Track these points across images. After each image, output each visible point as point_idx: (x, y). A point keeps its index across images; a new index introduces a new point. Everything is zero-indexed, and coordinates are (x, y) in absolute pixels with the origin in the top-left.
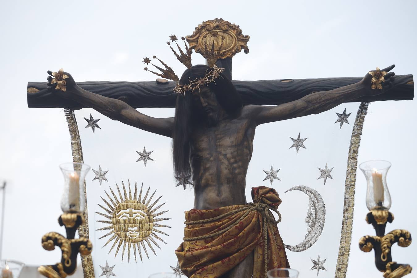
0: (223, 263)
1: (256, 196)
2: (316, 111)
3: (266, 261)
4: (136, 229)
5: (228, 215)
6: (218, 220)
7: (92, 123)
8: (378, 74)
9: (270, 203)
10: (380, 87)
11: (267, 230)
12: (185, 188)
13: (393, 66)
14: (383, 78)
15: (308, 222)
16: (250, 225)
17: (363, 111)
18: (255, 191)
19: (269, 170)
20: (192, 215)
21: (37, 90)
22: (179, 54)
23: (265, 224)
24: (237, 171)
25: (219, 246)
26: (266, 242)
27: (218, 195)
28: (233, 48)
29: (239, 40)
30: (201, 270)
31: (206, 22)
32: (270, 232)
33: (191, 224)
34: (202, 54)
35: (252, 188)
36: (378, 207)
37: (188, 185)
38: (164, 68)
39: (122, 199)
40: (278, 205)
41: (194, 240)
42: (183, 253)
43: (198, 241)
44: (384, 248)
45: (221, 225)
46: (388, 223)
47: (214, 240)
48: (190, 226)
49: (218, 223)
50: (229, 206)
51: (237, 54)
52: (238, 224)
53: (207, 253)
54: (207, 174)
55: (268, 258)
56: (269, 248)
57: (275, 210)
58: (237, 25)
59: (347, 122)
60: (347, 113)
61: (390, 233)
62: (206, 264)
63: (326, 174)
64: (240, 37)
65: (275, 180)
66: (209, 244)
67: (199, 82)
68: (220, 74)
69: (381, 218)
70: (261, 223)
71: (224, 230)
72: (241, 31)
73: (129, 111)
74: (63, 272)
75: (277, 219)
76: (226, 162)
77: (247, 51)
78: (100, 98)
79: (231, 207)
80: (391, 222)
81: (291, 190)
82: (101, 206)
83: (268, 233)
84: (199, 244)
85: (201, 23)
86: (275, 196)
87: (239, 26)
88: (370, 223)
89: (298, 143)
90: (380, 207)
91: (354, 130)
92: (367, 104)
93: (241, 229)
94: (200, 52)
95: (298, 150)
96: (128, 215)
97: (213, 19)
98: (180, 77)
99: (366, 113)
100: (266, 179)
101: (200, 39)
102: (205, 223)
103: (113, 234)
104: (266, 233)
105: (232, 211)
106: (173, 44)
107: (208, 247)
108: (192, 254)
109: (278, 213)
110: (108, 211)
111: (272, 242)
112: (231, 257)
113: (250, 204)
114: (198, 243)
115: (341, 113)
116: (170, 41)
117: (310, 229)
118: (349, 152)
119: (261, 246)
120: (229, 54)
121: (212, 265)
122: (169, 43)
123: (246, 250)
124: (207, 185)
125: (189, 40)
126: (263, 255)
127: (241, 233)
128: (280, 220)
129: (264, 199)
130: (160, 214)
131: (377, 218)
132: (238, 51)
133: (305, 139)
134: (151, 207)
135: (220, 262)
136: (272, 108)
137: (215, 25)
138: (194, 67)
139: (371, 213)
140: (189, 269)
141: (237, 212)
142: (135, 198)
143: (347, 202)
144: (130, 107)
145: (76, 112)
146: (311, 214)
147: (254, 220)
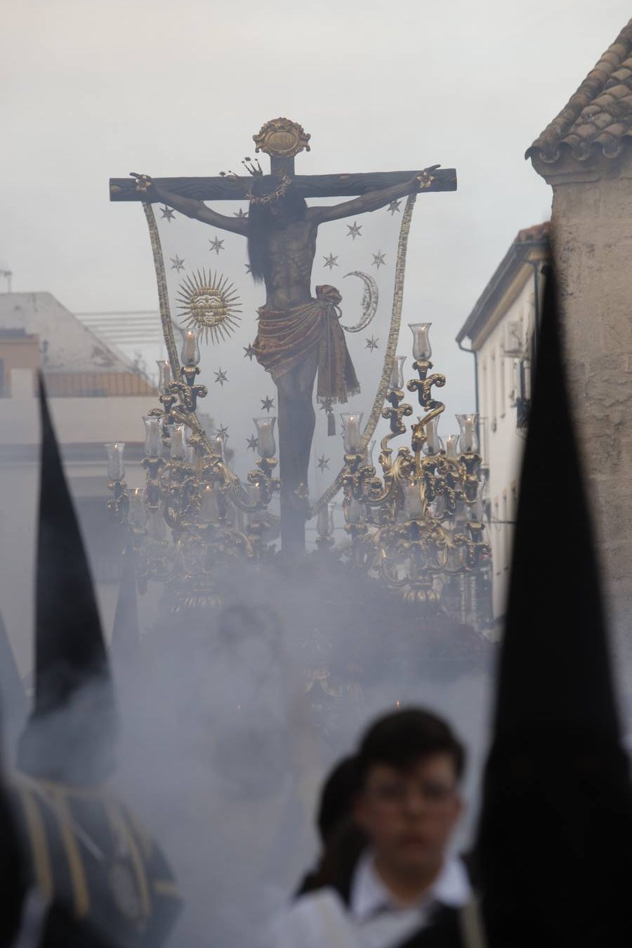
0: (294, 359)
1: (320, 293)
2: (371, 210)
3: (329, 351)
4: (212, 314)
5: (297, 316)
6: (289, 320)
7: (168, 214)
8: (425, 179)
9: (332, 300)
11: (331, 325)
13: (440, 165)
14: (429, 182)
15: (363, 304)
17: (412, 200)
18: (319, 289)
19: (329, 257)
20: (266, 315)
21: (120, 189)
22: (252, 170)
23: (329, 320)
24: (304, 273)
25: (291, 345)
26: (329, 335)
27: (288, 296)
28: (296, 147)
29: (301, 139)
31: (272, 121)
33: (265, 322)
36: (421, 358)
39: (198, 285)
40: (339, 302)
41: (267, 337)
42: (260, 351)
43: (272, 338)
44: (426, 390)
45: (290, 325)
46: (429, 370)
47: (286, 338)
48: (263, 324)
51: (300, 153)
53: (281, 351)
54: (278, 277)
55: (331, 349)
56: (332, 340)
57: (336, 305)
58: (299, 124)
59: (398, 209)
61: (430, 377)
62: (280, 360)
63: (379, 260)
64: (301, 136)
65: (334, 267)
66: (282, 342)
67: (270, 197)
69: (424, 366)
70: (325, 320)
71: (294, 329)
72: (303, 130)
75: (338, 315)
76: (295, 266)
77: (308, 150)
78: (179, 199)
79: (299, 307)
80: (431, 369)
82: (180, 294)
83: (331, 328)
84: (274, 341)
85: (266, 123)
86: (336, 295)
87: (301, 125)
88: (415, 370)
89: (354, 230)
90: (423, 358)
91: (404, 218)
93: (308, 328)
94: (267, 153)
95: (354, 236)
96: (204, 301)
97: (277, 118)
99: (414, 201)
100: (326, 265)
101: (266, 139)
102: (277, 322)
103: (191, 319)
104: (329, 328)
105: (301, 311)
107: (281, 346)
109: (338, 308)
110: (186, 297)
113: (315, 299)
114: (271, 341)
117: (364, 311)
118: (400, 239)
119: (325, 340)
121: (284, 361)
122: (243, 162)
125: (255, 139)
129: (328, 298)
130: (233, 299)
132: (301, 150)
133: (360, 227)
134: (224, 293)
135: (292, 358)
137: (279, 125)
138: (265, 176)
141: (304, 312)
142: (210, 285)
145: (153, 205)
146: (365, 297)
147: (319, 318)
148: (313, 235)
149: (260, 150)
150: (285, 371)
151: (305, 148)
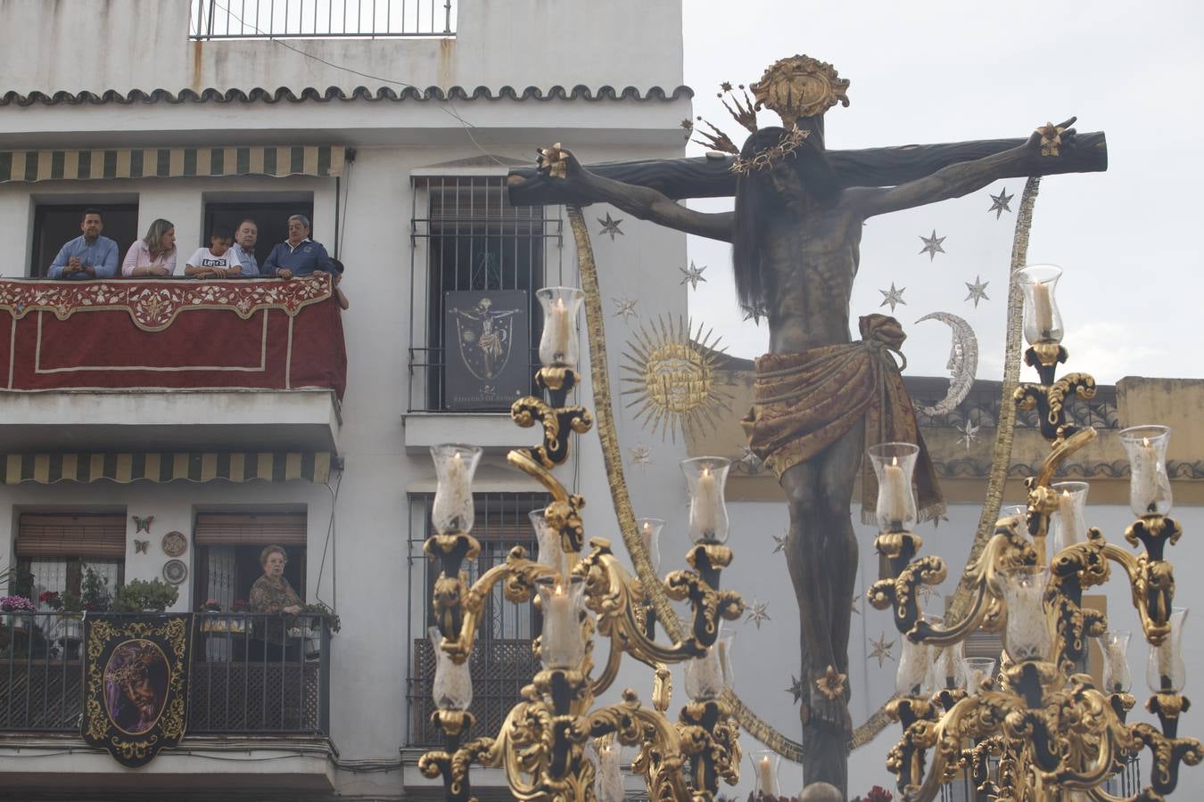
0: (815, 437)
1: (866, 329)
2: (957, 193)
4: (683, 389)
5: (822, 361)
6: (807, 370)
7: (610, 225)
8: (1050, 131)
9: (888, 339)
10: (1055, 152)
11: (885, 383)
12: (757, 322)
13: (1074, 119)
14: (1058, 137)
15: (952, 368)
16: (858, 375)
17: (1031, 190)
18: (865, 322)
19: (888, 289)
20: (765, 363)
21: (523, 179)
22: (738, 112)
23: (882, 373)
24: (835, 292)
25: (808, 411)
26: (883, 402)
27: (805, 331)
28: (825, 99)
30: (780, 449)
32: (888, 385)
33: (764, 378)
34: (777, 111)
35: (860, 318)
36: (1042, 338)
37: (761, 318)
38: (715, 135)
39: (659, 343)
40: (900, 343)
41: (768, 402)
42: (752, 424)
43: (776, 404)
44: (1053, 403)
45: (811, 377)
46: (1059, 364)
47: (800, 401)
48: (764, 381)
49: (806, 375)
50: (822, 346)
51: (831, 108)
52: (838, 376)
53: (790, 421)
54: (787, 298)
55: (886, 425)
56: (889, 410)
57: (897, 350)
58: (829, 63)
59: (1007, 208)
60: (1007, 195)
61: (1062, 380)
62: (788, 439)
63: (977, 291)
64: (834, 82)
65: (898, 305)
66: (793, 408)
67: (769, 155)
68: (803, 140)
69: (1049, 356)
70: (875, 372)
71: (814, 386)
72: (835, 74)
73: (664, 206)
74: (546, 459)
75: (900, 363)
76: (817, 278)
77: (846, 104)
78: (619, 186)
79: (826, 348)
80: (1063, 362)
81: (923, 319)
82: (628, 356)
83: (886, 387)
84: (779, 408)
85: (774, 64)
86: (894, 328)
87: (832, 65)
88: (1030, 365)
89: (933, 245)
90: (1045, 338)
91: (1018, 221)
92: (1037, 180)
93: (842, 382)
94: (773, 108)
95: (932, 255)
98: (740, 148)
99: (1036, 194)
100: (884, 304)
102: (785, 375)
104: (883, 388)
105: (830, 355)
106: (727, 96)
107: (791, 413)
108: (766, 424)
109: (901, 354)
110: (638, 362)
111: (893, 401)
112: (828, 427)
113: (858, 343)
114: (775, 407)
115: (999, 196)
116: (722, 91)
117: (954, 378)
118: (1013, 256)
119: (876, 408)
120: (818, 109)
121: (797, 441)
122: (720, 96)
123: (852, 414)
124: (788, 316)
125: (754, 89)
126: (880, 421)
127: (843, 389)
128: (904, 366)
129: (878, 334)
131: (1041, 355)
132: (833, 103)
133: (943, 239)
135: (810, 436)
136: (888, 190)
138: (762, 130)
139: (1032, 348)
140: (762, 448)
141: (835, 357)
143: (1011, 334)
144: (666, 198)
145: (585, 210)
146: (956, 356)
147: (863, 368)
148: (854, 236)
149: (762, 106)
150: (797, 459)
151: (840, 102)
